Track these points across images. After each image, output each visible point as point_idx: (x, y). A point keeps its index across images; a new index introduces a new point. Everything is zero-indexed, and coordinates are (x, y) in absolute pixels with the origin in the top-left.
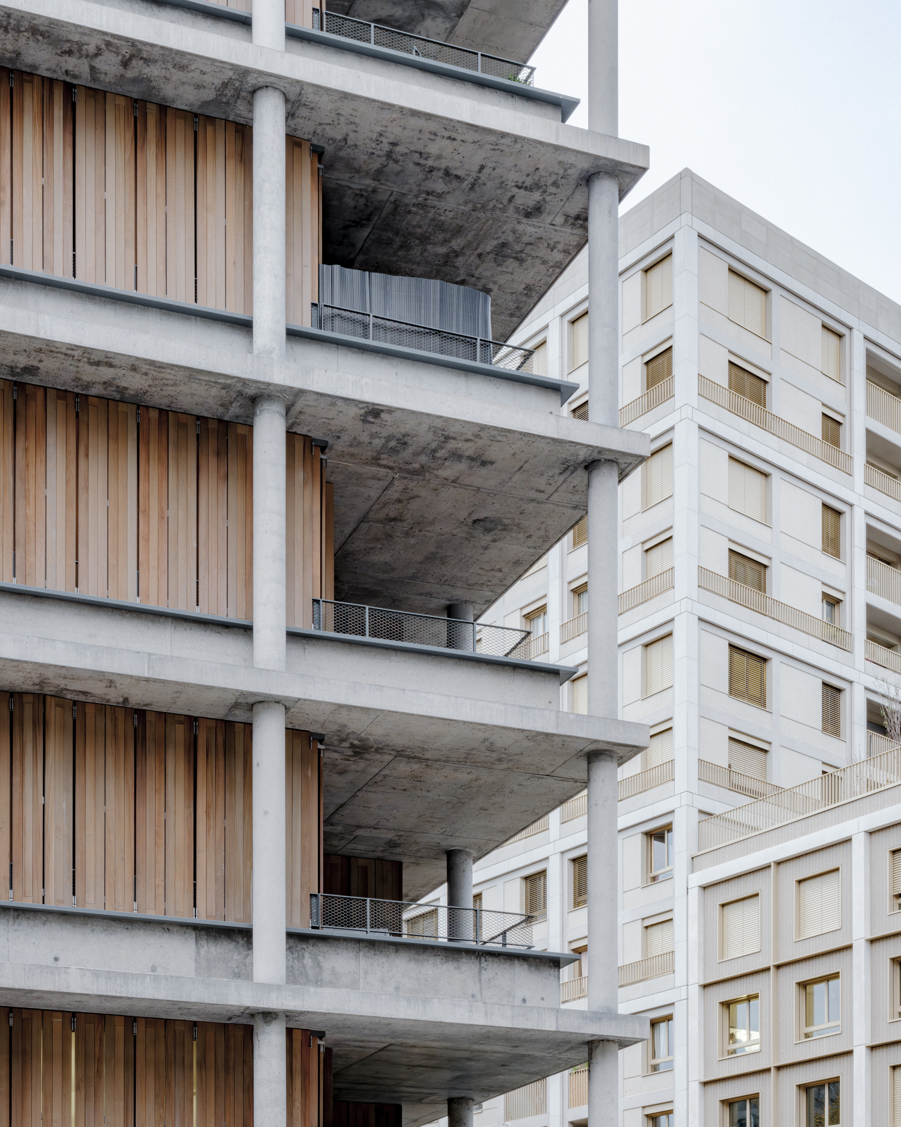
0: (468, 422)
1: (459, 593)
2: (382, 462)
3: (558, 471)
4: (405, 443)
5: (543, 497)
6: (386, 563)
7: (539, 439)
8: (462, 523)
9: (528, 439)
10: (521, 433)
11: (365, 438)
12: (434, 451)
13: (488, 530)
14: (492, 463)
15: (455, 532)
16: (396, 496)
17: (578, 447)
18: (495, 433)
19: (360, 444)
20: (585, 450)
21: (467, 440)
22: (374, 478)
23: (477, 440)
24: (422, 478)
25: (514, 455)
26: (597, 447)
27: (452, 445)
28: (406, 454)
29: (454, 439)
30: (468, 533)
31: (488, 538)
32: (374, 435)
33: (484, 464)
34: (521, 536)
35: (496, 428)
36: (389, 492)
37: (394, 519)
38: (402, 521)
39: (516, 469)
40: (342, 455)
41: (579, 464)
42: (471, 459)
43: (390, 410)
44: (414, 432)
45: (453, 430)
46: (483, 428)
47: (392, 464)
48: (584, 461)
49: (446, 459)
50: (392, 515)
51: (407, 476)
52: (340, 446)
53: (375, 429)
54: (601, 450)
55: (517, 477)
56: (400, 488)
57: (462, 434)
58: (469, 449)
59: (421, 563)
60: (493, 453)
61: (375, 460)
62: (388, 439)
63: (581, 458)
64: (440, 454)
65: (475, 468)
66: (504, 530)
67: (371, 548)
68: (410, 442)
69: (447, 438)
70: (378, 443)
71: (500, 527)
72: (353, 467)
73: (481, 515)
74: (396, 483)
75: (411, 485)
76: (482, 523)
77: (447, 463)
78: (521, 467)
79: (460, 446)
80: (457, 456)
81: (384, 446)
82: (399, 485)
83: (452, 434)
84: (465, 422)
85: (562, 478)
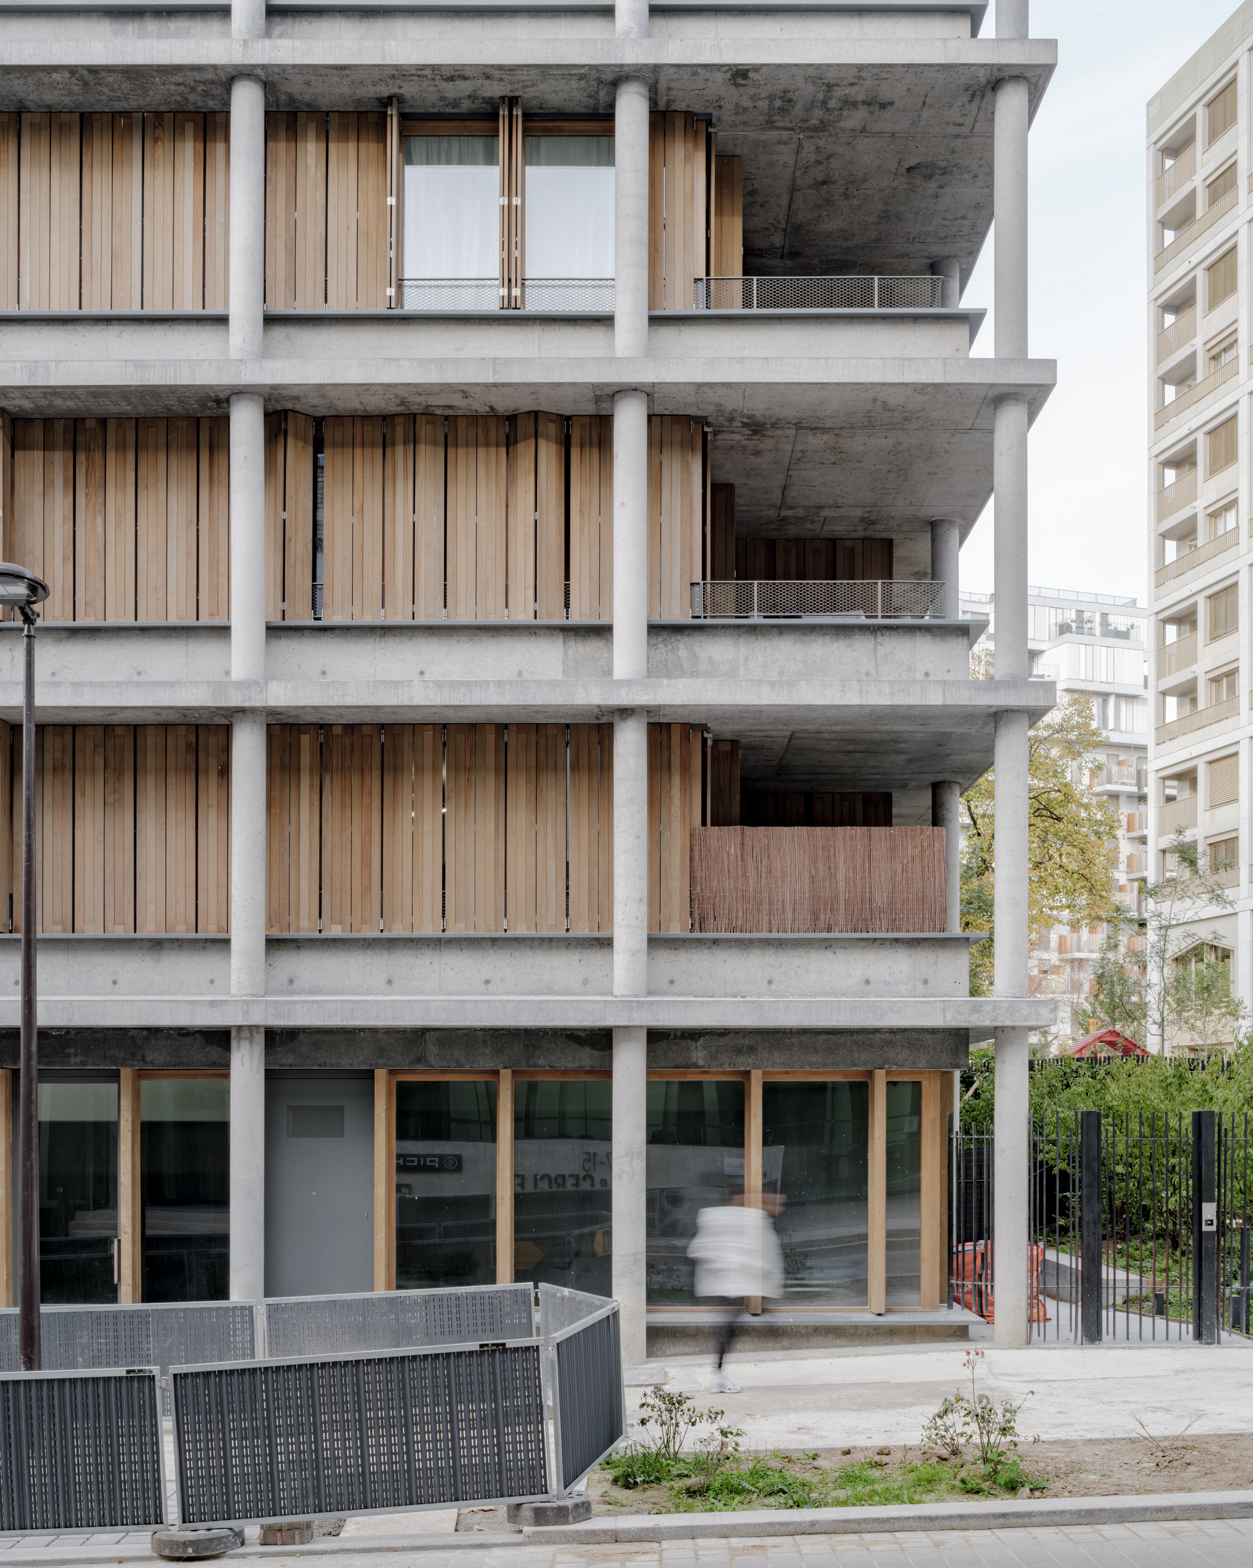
0: (842, 65)
1: (935, 249)
2: (779, 124)
3: (966, 100)
4: (790, 100)
5: (964, 130)
6: (842, 230)
7: (926, 68)
8: (896, 174)
9: (914, 70)
10: (904, 65)
11: (746, 103)
12: (824, 103)
13: (928, 177)
14: (891, 104)
15: (894, 184)
16: (812, 157)
17: (972, 68)
18: (876, 70)
19: (745, 110)
20: (982, 70)
21: (852, 84)
22: (780, 142)
23: (861, 82)
24: (827, 133)
25: (909, 90)
26: (994, 65)
27: (838, 93)
28: (798, 111)
29: (837, 85)
30: (909, 184)
31: (933, 185)
32: (754, 98)
33: (883, 106)
34: (966, 176)
35: (874, 66)
36: (803, 155)
37: (824, 183)
38: (833, 183)
39: (919, 106)
40: (734, 125)
41: (985, 87)
42: (868, 103)
43: (757, 68)
44: (793, 87)
45: (831, 76)
46: (861, 67)
47: (789, 125)
48: (988, 83)
49: (841, 109)
50: (820, 178)
51: (813, 134)
52: (727, 116)
53: (752, 91)
54: (1000, 67)
55: (925, 114)
56: (812, 148)
57: (843, 79)
58: (858, 93)
59: (878, 223)
60: (886, 93)
61: (770, 124)
62: (771, 98)
63: (983, 80)
64: (832, 104)
65: (876, 114)
66: (945, 173)
67: (819, 217)
68: (795, 98)
69: (829, 86)
70: (763, 104)
71: (939, 172)
72: (753, 135)
73: (912, 162)
74: (804, 143)
75: (821, 143)
76: (917, 171)
77: (845, 113)
78: (924, 103)
79: (847, 91)
80: (849, 103)
81: (771, 107)
82: (809, 146)
83: (832, 82)
84: (838, 65)
85: (974, 106)
